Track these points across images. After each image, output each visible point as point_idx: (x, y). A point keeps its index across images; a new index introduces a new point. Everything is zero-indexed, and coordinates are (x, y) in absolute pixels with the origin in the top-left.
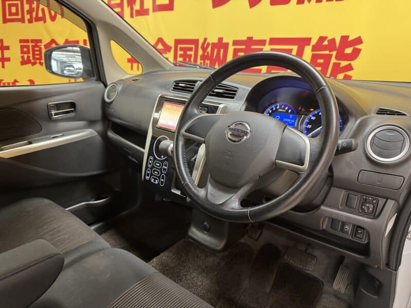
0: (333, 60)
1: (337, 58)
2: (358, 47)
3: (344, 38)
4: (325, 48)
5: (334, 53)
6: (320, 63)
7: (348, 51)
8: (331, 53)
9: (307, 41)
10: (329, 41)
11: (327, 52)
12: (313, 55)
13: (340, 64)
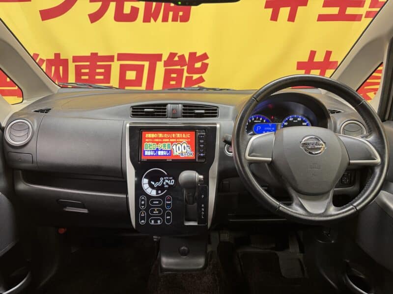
0: (185, 74)
1: (188, 72)
2: (206, 61)
3: (192, 55)
4: (176, 64)
5: (185, 68)
6: (174, 78)
7: (198, 65)
8: (183, 68)
9: (158, 57)
10: (178, 57)
11: (179, 67)
12: (166, 70)
13: (192, 77)
